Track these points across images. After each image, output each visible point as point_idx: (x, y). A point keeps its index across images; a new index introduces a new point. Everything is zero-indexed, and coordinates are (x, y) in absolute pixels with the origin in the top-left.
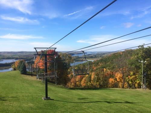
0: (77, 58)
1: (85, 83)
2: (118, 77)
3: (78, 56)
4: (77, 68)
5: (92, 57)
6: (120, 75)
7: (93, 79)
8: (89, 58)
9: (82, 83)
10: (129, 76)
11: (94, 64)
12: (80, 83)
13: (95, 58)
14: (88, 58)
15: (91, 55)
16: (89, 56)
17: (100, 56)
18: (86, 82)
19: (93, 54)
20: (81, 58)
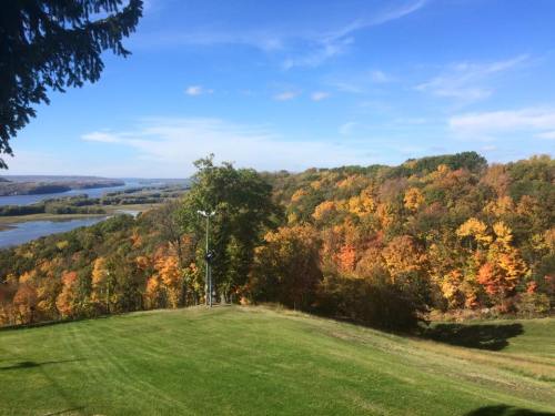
0: (81, 204)
1: (71, 303)
2: (166, 270)
3: (86, 196)
4: (65, 243)
5: (141, 201)
6: (171, 264)
7: (99, 283)
8: (132, 203)
9: (60, 301)
10: (192, 265)
11: (137, 225)
12: (54, 305)
13: (154, 202)
14: (125, 203)
15: (140, 190)
16: (132, 195)
17: (173, 196)
18: (74, 297)
19: (148, 189)
20: (97, 202)
